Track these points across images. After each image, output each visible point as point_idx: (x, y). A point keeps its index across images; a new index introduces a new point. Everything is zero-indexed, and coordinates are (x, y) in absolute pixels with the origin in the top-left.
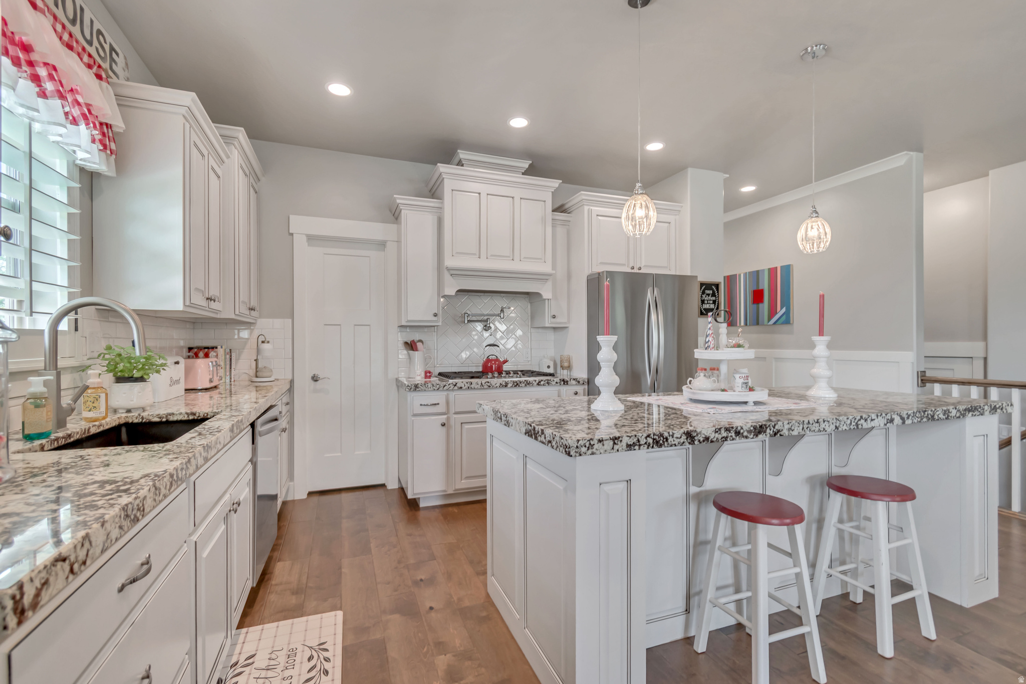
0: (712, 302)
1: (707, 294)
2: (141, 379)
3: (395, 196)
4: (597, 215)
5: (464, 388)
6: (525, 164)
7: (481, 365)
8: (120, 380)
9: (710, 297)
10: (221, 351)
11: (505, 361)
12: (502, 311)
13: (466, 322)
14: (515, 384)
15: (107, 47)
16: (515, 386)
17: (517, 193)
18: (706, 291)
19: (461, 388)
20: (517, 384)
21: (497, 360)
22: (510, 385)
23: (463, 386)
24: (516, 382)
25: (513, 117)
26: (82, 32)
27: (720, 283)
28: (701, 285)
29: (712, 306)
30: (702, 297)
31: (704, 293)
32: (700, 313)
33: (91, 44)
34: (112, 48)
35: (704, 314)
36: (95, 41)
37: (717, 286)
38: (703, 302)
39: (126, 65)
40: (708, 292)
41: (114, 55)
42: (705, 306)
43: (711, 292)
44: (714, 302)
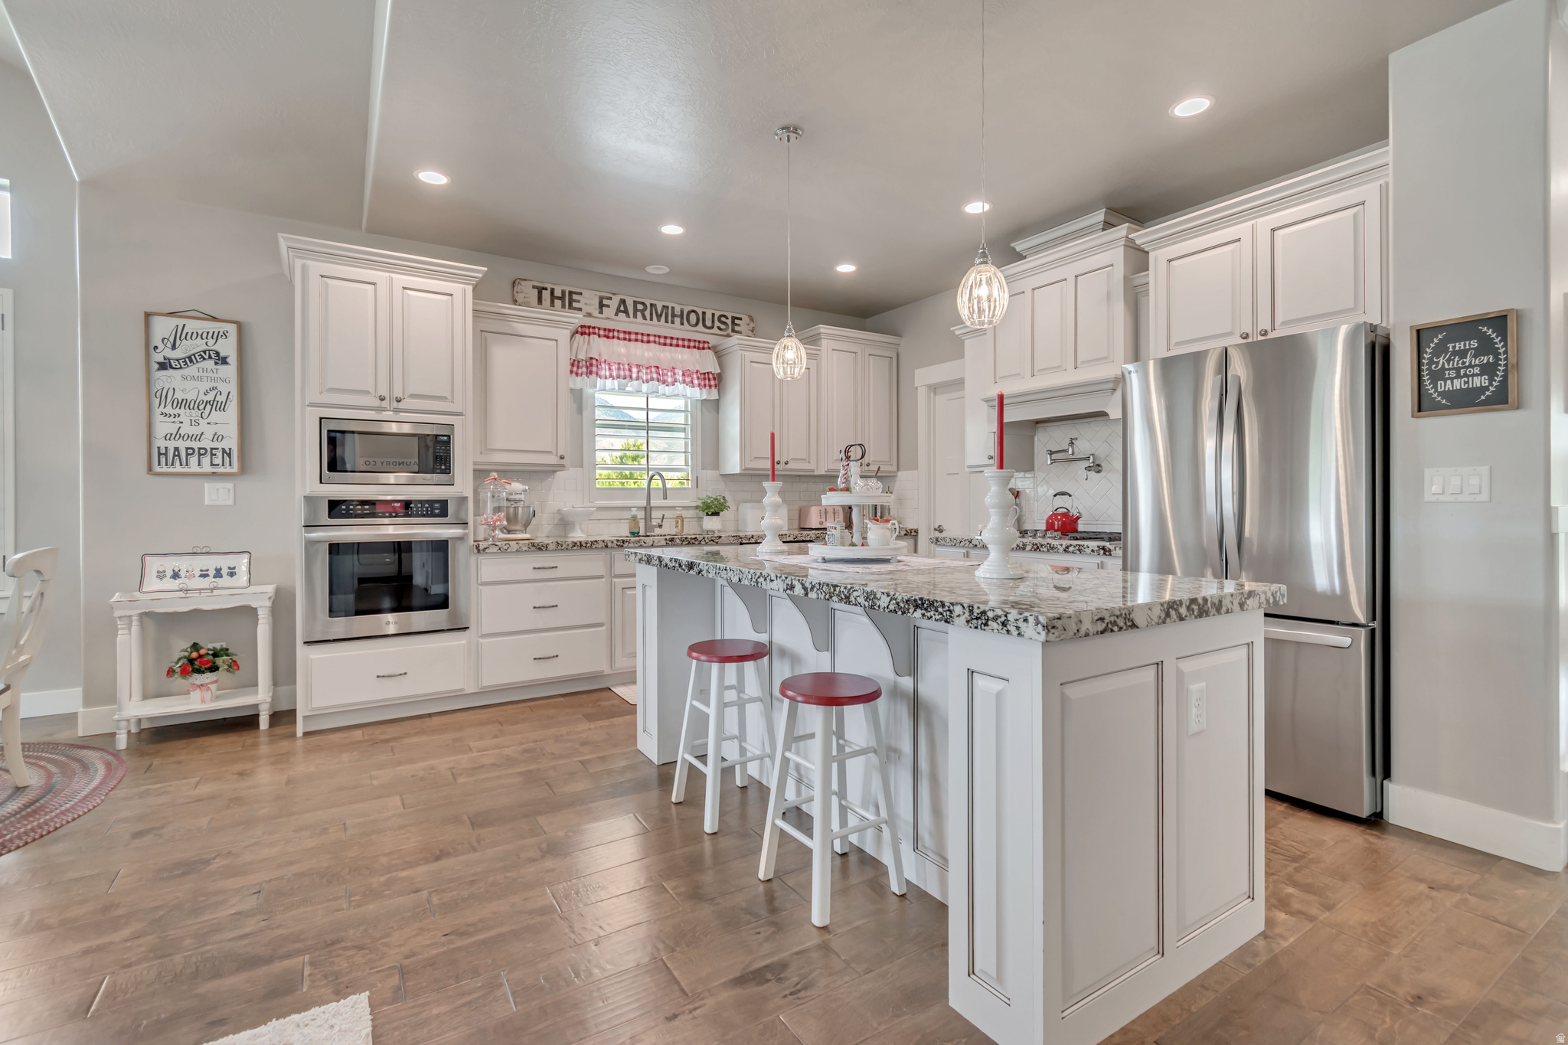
0: (1477, 370)
1: (1455, 353)
2: (717, 515)
3: (952, 329)
4: (1170, 261)
5: (979, 546)
6: (1100, 216)
7: (1045, 521)
8: (707, 514)
9: (1467, 361)
11: (1078, 518)
13: (1049, 462)
14: (1035, 547)
15: (729, 322)
16: (1035, 550)
17: (1068, 271)
18: (1450, 346)
19: (976, 546)
20: (1038, 548)
21: (1066, 516)
22: (1028, 548)
23: (978, 544)
24: (1036, 544)
25: (968, 201)
26: (704, 325)
27: (1519, 315)
28: (1420, 335)
29: (1477, 382)
30: (1431, 362)
31: (1441, 349)
32: (1422, 405)
33: (712, 327)
34: (734, 318)
35: (1445, 407)
36: (717, 324)
37: (1499, 321)
38: (1438, 376)
39: (752, 320)
40: (1459, 346)
41: (737, 321)
42: (1441, 386)
43: (1474, 344)
44: (1488, 370)
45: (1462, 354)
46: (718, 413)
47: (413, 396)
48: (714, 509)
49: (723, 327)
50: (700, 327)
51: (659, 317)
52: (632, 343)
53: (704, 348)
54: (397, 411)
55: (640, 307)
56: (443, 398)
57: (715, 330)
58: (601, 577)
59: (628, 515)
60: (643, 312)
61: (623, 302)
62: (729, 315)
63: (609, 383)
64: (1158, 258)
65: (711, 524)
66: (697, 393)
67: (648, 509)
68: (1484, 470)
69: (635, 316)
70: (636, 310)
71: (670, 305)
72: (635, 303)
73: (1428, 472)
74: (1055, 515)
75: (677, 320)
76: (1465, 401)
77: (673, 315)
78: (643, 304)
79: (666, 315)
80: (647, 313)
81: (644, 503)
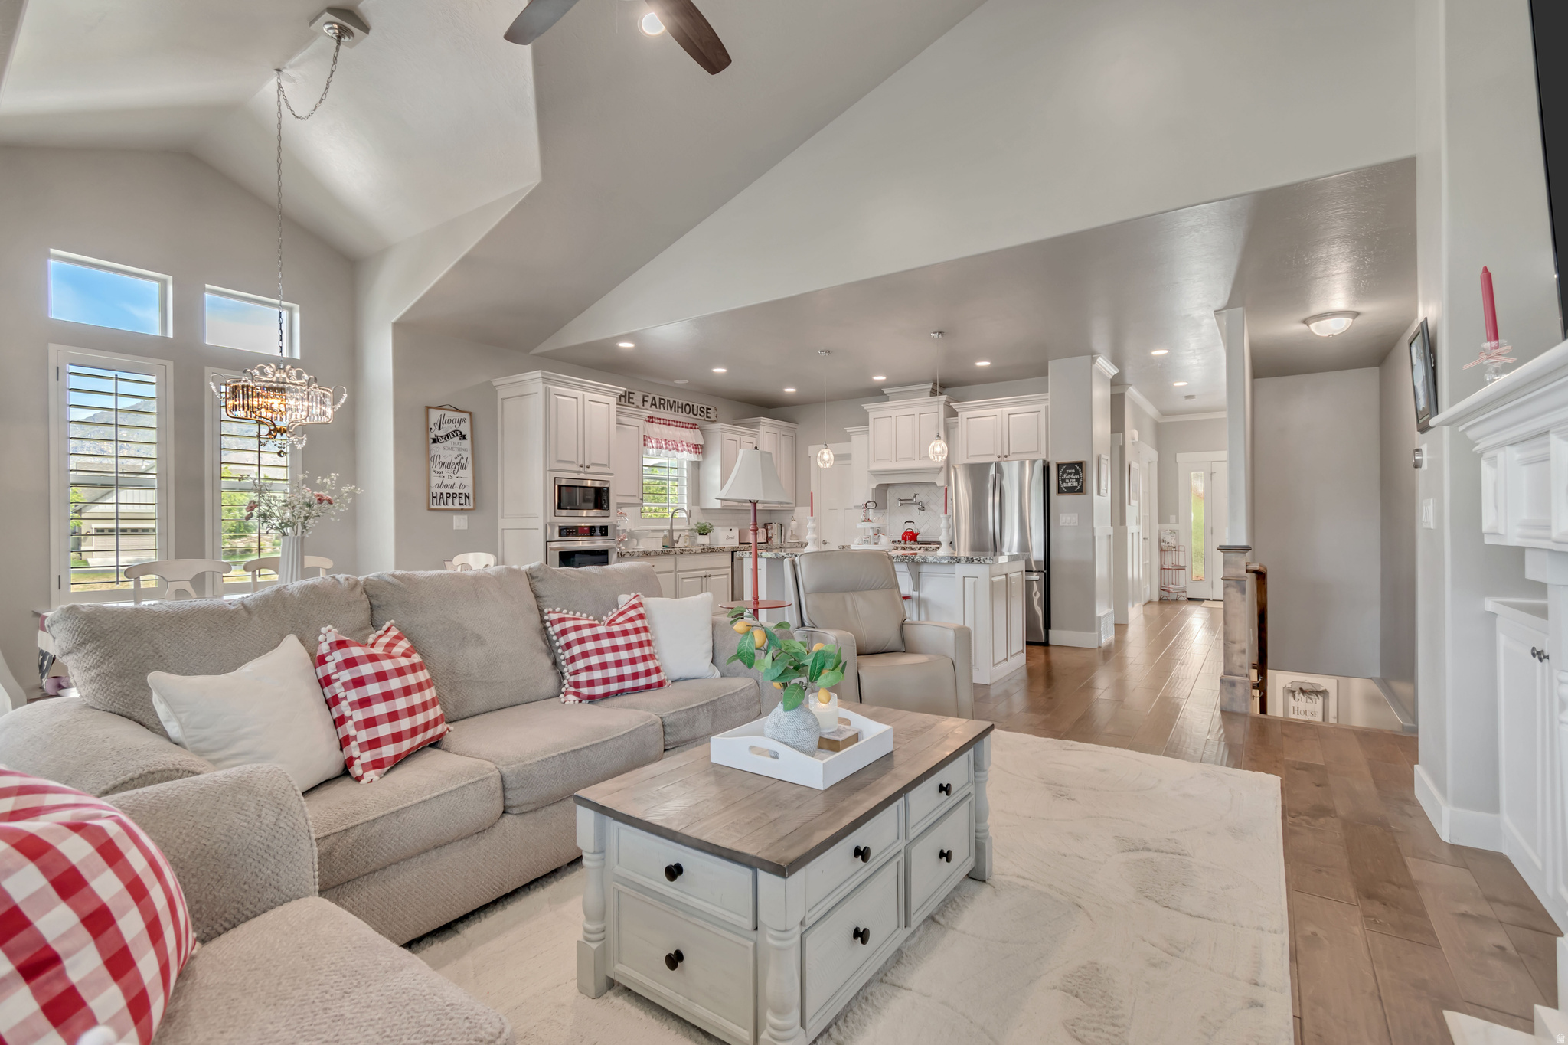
0: (1074, 480)
1: (1068, 473)
2: (706, 534)
4: (967, 418)
6: (929, 388)
8: (700, 534)
9: (1072, 476)
10: (774, 526)
11: (918, 534)
12: (915, 497)
13: (899, 505)
15: (705, 411)
18: (1067, 471)
21: (912, 533)
26: (693, 414)
27: (1085, 462)
28: (1059, 466)
29: (1075, 484)
30: (1062, 476)
31: (1064, 472)
32: (1060, 491)
33: (696, 415)
34: (708, 409)
35: (1065, 492)
36: (699, 412)
37: (1080, 464)
38: (1064, 481)
39: (716, 410)
40: (1070, 471)
41: (709, 411)
42: (1065, 485)
43: (1074, 471)
44: (1077, 480)
45: (1070, 474)
46: (699, 468)
47: (594, 464)
48: (703, 531)
49: (702, 414)
50: (691, 415)
51: (671, 407)
52: (662, 426)
53: (695, 429)
54: (586, 473)
55: (662, 402)
56: (605, 465)
57: (698, 417)
58: (671, 572)
59: (661, 535)
60: (663, 404)
61: (654, 398)
62: (705, 407)
63: (651, 451)
64: (963, 415)
65: (703, 540)
66: (693, 457)
67: (671, 531)
68: (1076, 515)
69: (660, 408)
70: (660, 404)
71: (677, 400)
72: (660, 399)
73: (1061, 515)
74: (906, 532)
75: (680, 410)
76: (1071, 490)
77: (678, 407)
78: (664, 399)
79: (674, 406)
80: (666, 406)
81: (669, 527)
